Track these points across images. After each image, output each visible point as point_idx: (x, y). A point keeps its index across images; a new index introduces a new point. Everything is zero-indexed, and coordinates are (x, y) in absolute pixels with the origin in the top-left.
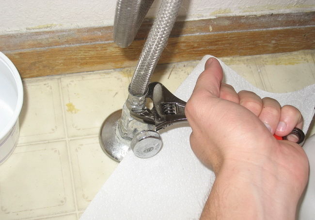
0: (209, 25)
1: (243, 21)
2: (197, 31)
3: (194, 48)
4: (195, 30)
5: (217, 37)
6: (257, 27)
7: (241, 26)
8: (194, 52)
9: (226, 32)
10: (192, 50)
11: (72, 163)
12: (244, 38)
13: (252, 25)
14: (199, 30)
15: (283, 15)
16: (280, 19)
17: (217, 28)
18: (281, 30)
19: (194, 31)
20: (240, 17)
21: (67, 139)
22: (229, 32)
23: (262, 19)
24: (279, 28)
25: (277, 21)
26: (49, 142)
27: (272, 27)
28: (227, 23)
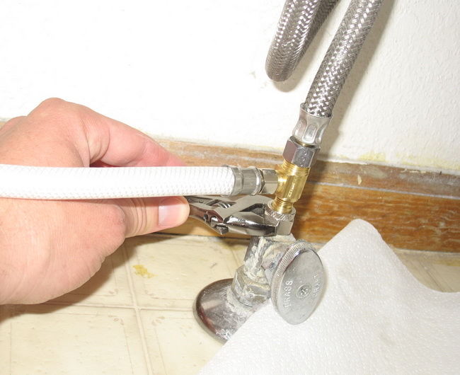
0: (357, 174)
1: (402, 177)
2: (340, 180)
3: (332, 214)
4: (338, 178)
5: (367, 197)
6: (422, 190)
7: (399, 183)
8: (330, 224)
9: (380, 190)
10: (328, 217)
11: (145, 338)
12: (404, 208)
13: (415, 184)
14: (343, 180)
15: (455, 177)
16: (452, 184)
17: (369, 181)
18: (455, 200)
19: (336, 179)
20: (399, 170)
21: (135, 307)
22: (385, 190)
23: (427, 179)
24: (451, 197)
25: (447, 185)
26: (104, 307)
27: (441, 194)
28: (381, 175)
